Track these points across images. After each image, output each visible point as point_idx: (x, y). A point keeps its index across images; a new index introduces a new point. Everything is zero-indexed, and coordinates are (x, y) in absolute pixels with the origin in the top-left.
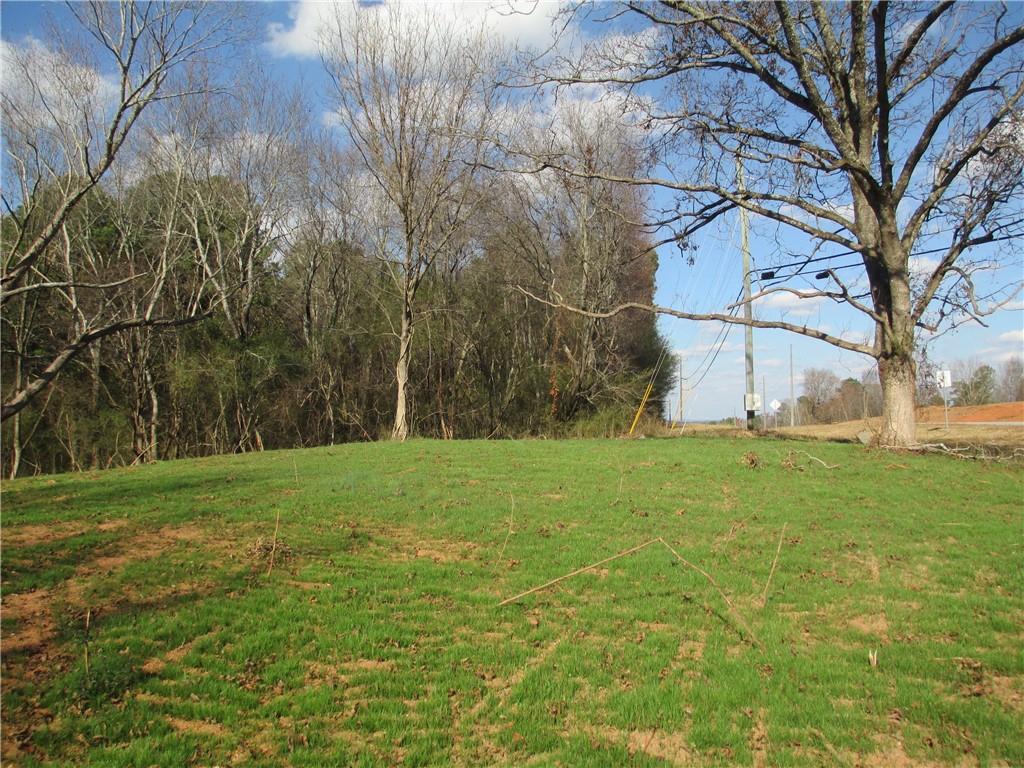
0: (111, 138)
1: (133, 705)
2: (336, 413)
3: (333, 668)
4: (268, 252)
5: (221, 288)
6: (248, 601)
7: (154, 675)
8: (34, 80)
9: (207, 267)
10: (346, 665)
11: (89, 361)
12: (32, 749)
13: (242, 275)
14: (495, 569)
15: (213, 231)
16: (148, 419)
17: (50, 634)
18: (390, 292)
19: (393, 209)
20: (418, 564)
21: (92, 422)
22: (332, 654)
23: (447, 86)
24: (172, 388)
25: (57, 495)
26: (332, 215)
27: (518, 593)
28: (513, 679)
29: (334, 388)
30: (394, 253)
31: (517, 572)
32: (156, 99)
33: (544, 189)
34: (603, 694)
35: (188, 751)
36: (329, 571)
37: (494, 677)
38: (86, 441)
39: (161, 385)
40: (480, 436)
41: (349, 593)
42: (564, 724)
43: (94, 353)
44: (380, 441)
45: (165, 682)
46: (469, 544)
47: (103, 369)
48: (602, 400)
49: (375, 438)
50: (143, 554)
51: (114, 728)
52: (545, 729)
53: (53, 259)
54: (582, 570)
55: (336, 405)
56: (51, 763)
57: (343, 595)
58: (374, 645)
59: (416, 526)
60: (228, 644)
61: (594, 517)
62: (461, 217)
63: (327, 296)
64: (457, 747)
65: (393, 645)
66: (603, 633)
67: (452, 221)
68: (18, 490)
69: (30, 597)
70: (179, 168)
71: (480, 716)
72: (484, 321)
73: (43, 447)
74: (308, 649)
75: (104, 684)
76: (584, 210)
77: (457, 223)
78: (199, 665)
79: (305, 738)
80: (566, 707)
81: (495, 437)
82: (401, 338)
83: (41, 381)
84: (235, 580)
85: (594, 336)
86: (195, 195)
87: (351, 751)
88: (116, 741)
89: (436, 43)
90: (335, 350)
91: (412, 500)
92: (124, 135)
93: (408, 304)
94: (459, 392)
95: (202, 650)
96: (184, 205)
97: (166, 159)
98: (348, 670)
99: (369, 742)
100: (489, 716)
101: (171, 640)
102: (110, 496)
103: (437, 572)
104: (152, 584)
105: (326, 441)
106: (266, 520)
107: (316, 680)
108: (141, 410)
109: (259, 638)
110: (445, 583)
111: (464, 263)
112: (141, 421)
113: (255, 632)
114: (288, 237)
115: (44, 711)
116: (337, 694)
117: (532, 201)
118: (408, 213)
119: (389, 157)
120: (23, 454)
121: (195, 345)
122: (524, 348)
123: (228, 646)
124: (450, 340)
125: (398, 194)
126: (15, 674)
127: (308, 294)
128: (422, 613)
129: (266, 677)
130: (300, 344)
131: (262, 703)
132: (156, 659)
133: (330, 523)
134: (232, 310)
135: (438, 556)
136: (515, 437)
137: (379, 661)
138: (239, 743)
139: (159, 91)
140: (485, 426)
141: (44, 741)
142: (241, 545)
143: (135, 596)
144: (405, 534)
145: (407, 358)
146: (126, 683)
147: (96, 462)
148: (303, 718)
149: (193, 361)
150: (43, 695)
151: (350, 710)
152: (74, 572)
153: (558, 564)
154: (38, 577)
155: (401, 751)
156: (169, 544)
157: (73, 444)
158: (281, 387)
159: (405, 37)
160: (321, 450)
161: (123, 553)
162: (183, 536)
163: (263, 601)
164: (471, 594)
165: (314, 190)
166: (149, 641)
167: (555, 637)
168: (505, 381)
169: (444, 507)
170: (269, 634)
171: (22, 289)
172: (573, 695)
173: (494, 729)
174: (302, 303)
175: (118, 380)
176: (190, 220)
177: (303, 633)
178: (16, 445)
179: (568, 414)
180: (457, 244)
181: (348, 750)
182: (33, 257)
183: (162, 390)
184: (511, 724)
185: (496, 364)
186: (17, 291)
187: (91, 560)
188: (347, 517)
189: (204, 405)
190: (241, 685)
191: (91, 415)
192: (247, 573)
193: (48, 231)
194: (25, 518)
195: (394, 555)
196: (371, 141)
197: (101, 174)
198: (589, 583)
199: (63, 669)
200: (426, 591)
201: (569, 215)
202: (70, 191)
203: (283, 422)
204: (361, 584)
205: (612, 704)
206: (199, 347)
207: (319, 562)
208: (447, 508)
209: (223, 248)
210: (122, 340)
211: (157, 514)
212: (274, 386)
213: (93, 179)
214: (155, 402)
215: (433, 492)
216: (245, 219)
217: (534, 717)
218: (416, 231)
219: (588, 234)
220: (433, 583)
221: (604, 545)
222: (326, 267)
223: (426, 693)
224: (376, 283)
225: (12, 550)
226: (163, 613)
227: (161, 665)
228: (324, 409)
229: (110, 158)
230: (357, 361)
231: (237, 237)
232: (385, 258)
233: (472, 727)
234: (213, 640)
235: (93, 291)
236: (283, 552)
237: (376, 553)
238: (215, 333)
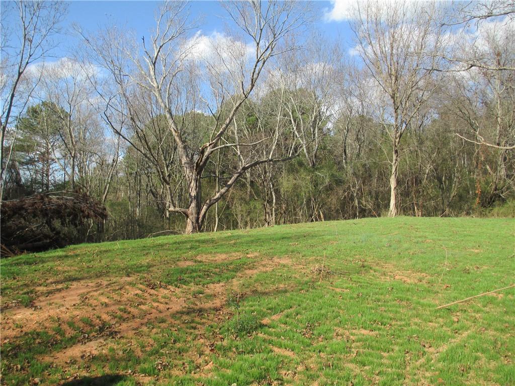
0: (253, 76)
1: (256, 338)
2: (359, 203)
3: (347, 332)
4: (325, 123)
5: (303, 142)
6: (309, 295)
7: (266, 325)
8: (220, 54)
9: (296, 132)
10: (354, 331)
11: (246, 179)
12: (215, 351)
13: (313, 136)
14: (436, 289)
15: (299, 115)
16: (271, 205)
17: (224, 303)
18: (386, 140)
19: (387, 98)
20: (395, 283)
21: (247, 206)
22: (347, 325)
23: (416, 29)
24: (282, 190)
25: (231, 240)
26: (356, 102)
27: (448, 303)
28: (441, 349)
29: (358, 190)
30: (389, 119)
31: (449, 292)
32: (272, 56)
33: (472, 78)
34: (493, 364)
35: (278, 363)
36: (349, 283)
37: (430, 347)
38: (245, 215)
39: (277, 189)
40: (436, 216)
41: (358, 295)
42: (468, 377)
43: (248, 175)
44: (382, 217)
45: (270, 329)
46: (423, 274)
47: (252, 182)
48: (510, 196)
49: (379, 216)
50: (264, 269)
51: (248, 348)
52: (456, 378)
53: (230, 134)
54: (487, 293)
55: (359, 199)
56: (222, 359)
57: (355, 296)
58: (368, 322)
59: (395, 263)
60: (299, 315)
61: (497, 264)
62: (425, 98)
63: (355, 143)
64: (407, 380)
65: (378, 324)
66: (496, 330)
67: (420, 101)
68: (215, 237)
69: (217, 285)
70: (282, 86)
71: (421, 366)
72: (439, 153)
73: (227, 217)
74: (337, 321)
75: (245, 327)
76: (498, 88)
77: (422, 102)
78: (285, 323)
79: (331, 364)
80: (470, 368)
81: (446, 216)
82: (393, 164)
83: (226, 188)
84: (304, 284)
85: (505, 159)
86: (290, 99)
87: (353, 374)
88: (248, 353)
89: (410, 7)
90: (359, 171)
91: (395, 249)
92: (258, 74)
93: (396, 146)
94: (425, 191)
95: (287, 317)
96: (285, 104)
97: (277, 83)
98: (354, 334)
99: (361, 371)
100: (426, 367)
101: (273, 310)
102: (252, 242)
103: (404, 288)
104: (267, 284)
105: (354, 216)
106: (321, 256)
107: (339, 337)
108: (268, 201)
109: (314, 313)
110: (408, 294)
111: (427, 122)
112: (268, 206)
113: (312, 310)
114: (335, 115)
115: (220, 336)
116: (348, 345)
117: (465, 85)
118: (395, 98)
119: (385, 70)
120: (219, 221)
121: (292, 170)
122: (462, 167)
123: (299, 316)
124: (419, 164)
125: (390, 89)
126: (210, 319)
127: (345, 143)
128: (394, 309)
129: (315, 332)
130: (341, 168)
131: (312, 345)
132: (267, 318)
133: (351, 259)
134: (309, 152)
135: (406, 280)
136: (457, 216)
137: (370, 331)
138: (301, 362)
139: (273, 52)
140: (439, 210)
141: (220, 349)
142: (308, 268)
143: (260, 289)
144: (389, 267)
145: (396, 173)
146: (254, 328)
147: (249, 224)
148: (331, 354)
149: (291, 177)
150: (220, 329)
151: (354, 353)
152: (235, 275)
153: (473, 289)
154: (221, 277)
155: (377, 378)
156: (276, 265)
157: (239, 216)
158: (332, 189)
159: (393, 6)
160: (351, 221)
161: (256, 269)
162: (283, 262)
163: (317, 296)
164: (422, 301)
165: (347, 91)
166: (265, 310)
167: (467, 329)
168: (451, 185)
169: (411, 253)
170: (318, 312)
171: (217, 148)
172: (474, 363)
173: (428, 374)
174: (342, 147)
175: (258, 187)
176: (288, 111)
177: (334, 313)
178: (216, 216)
179: (489, 203)
180: (423, 112)
181: (351, 373)
182: (222, 133)
183: (277, 192)
184: (437, 373)
185: (445, 176)
186: (215, 148)
187: (243, 271)
188: (360, 256)
189: (296, 199)
190: (303, 335)
191: (247, 203)
192: (310, 282)
193: (228, 121)
194: (218, 250)
195: (383, 277)
196: (375, 63)
197: (249, 93)
198: (491, 301)
199: (229, 318)
200: (398, 297)
201: (488, 91)
202: (236, 102)
203: (333, 206)
204: (365, 291)
205: (497, 370)
206: (294, 171)
207: (345, 278)
208: (413, 254)
209: (304, 123)
210: (259, 169)
211: (271, 251)
212: (329, 189)
213: (245, 96)
214: (274, 197)
215: (406, 245)
216: (313, 109)
217: (450, 371)
218: (400, 107)
219: (500, 101)
220: (402, 294)
221: (502, 280)
222: (354, 129)
223: (393, 350)
224: (379, 136)
225: (211, 264)
226: (271, 297)
227: (269, 321)
228: (354, 200)
229: (253, 85)
230: (370, 176)
231: (310, 117)
232: (383, 123)
233: (416, 371)
234: (292, 312)
235: (247, 147)
236: (327, 272)
237: (373, 276)
238: (301, 164)
